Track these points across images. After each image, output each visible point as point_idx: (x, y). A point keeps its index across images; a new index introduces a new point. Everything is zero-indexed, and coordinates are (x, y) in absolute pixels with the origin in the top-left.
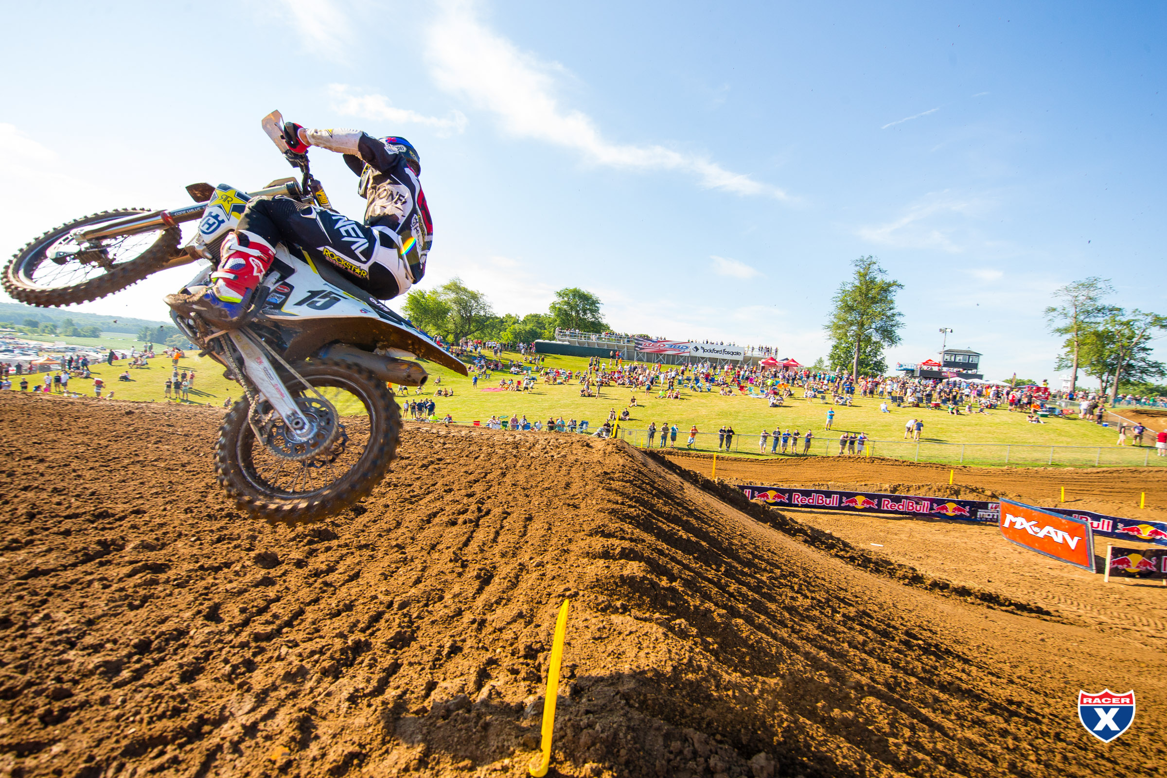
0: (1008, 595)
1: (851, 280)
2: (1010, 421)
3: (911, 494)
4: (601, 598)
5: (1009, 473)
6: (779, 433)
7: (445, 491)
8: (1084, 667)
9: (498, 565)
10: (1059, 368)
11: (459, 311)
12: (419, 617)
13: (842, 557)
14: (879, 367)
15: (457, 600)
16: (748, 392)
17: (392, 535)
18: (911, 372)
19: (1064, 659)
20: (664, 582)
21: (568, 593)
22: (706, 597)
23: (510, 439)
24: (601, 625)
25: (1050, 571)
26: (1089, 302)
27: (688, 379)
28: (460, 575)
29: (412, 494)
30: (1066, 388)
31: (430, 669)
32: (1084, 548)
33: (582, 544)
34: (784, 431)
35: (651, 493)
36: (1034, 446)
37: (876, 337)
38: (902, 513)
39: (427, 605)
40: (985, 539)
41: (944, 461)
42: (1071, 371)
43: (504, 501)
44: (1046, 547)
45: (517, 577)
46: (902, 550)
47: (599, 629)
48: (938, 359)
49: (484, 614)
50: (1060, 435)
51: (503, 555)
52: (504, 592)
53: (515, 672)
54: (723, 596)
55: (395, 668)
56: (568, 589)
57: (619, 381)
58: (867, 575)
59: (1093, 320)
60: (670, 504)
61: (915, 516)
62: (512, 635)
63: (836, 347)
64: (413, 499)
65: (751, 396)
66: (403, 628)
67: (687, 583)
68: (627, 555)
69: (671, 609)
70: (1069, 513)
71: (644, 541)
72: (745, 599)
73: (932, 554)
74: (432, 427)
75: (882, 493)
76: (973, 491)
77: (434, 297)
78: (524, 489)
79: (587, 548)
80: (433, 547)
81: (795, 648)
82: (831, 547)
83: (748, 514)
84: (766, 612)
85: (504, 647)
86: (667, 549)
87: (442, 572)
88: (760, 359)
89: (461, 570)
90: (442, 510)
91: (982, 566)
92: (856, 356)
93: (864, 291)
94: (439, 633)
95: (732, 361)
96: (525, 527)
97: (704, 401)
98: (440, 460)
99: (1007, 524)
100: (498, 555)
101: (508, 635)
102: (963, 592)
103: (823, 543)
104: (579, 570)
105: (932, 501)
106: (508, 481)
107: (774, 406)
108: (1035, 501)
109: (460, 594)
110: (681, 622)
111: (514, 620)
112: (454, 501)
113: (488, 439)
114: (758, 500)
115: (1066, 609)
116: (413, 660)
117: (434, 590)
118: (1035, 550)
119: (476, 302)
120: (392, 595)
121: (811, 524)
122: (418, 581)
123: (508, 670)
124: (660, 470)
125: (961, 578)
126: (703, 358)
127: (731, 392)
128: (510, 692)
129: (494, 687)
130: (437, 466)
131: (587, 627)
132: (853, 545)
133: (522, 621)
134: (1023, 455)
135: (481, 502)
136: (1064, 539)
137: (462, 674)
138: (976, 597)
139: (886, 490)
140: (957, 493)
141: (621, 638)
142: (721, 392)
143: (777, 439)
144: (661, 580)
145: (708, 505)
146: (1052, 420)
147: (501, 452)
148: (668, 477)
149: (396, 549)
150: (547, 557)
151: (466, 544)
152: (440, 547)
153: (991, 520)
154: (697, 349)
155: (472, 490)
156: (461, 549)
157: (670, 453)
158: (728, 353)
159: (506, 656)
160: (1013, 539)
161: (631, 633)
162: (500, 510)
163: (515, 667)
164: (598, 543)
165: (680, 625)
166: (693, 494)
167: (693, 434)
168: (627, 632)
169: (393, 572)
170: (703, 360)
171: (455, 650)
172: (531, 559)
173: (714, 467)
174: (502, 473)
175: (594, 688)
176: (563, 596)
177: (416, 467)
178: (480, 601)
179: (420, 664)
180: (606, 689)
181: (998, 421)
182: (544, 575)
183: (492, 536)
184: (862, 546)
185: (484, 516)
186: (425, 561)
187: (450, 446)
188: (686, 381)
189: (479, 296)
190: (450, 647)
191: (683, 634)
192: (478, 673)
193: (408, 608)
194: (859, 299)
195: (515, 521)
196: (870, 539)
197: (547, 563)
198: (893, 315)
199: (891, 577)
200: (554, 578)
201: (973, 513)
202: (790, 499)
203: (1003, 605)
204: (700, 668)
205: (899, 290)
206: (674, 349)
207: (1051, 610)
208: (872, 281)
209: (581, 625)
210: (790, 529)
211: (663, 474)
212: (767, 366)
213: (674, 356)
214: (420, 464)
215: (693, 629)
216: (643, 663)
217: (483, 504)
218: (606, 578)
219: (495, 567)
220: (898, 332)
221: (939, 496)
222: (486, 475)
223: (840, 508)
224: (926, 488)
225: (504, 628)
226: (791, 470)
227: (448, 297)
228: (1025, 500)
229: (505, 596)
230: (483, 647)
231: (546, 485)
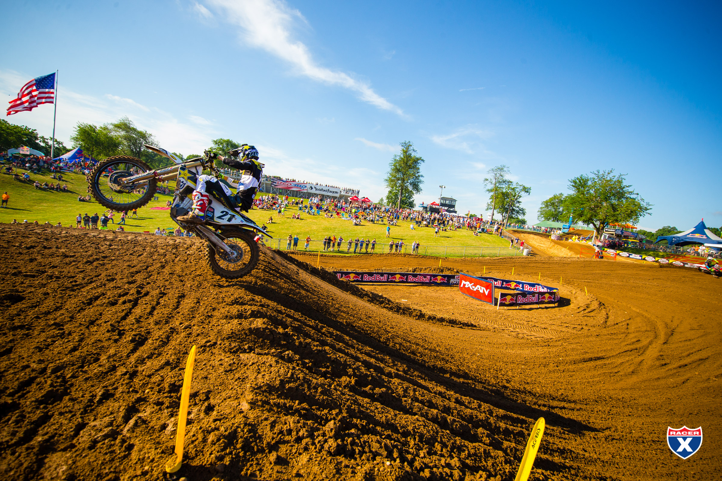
0: (460, 320)
1: (399, 154)
2: (466, 235)
3: (422, 273)
4: (233, 345)
5: (466, 260)
6: (358, 240)
7: (108, 280)
8: (487, 349)
9: (151, 331)
10: (487, 209)
11: (129, 146)
12: (73, 377)
13: (387, 308)
14: (411, 205)
15: (111, 360)
16: (341, 216)
17: (50, 317)
18: (425, 208)
19: (480, 347)
20: (281, 330)
21: (208, 344)
22: (307, 335)
23: (171, 242)
24: (232, 362)
25: (477, 306)
26: (501, 177)
27: (306, 207)
28: (116, 341)
29: (74, 283)
30: (489, 219)
31: (81, 414)
32: (490, 294)
33: (222, 311)
34: (361, 240)
35: (276, 276)
36: (475, 247)
37: (410, 188)
38: (417, 283)
39: (82, 367)
40: (452, 294)
41: (437, 255)
42: (492, 211)
43: (162, 285)
44: (477, 295)
45: (168, 338)
46: (416, 302)
47: (230, 365)
48: (438, 202)
49: (136, 367)
50: (485, 242)
51: (157, 323)
52: (155, 349)
53: (159, 404)
54: (318, 335)
55: (45, 419)
56: (209, 341)
57: (260, 206)
58: (399, 316)
59: (501, 186)
60: (289, 283)
61: (423, 284)
62: (160, 378)
63: (390, 192)
64: (75, 288)
65: (343, 219)
66: (55, 387)
67: (294, 329)
68: (255, 315)
69: (282, 346)
70: (486, 278)
71: (268, 306)
72: (331, 334)
73: (430, 303)
74: (100, 234)
75: (409, 273)
76: (449, 270)
77: (105, 132)
78: (179, 276)
79: (226, 313)
80: (92, 323)
81: (357, 359)
82: (382, 303)
83: (337, 287)
84: (343, 341)
85: (153, 388)
86: (284, 309)
87: (99, 340)
88: (349, 196)
89: (117, 337)
90: (104, 294)
91: (451, 307)
92: (400, 198)
93: (405, 161)
94: (92, 386)
95: (333, 197)
96: (179, 302)
97: (315, 221)
98: (105, 257)
99: (462, 286)
100: (152, 324)
101: (156, 379)
102: (442, 320)
103: (378, 301)
104: (219, 328)
105: (431, 275)
106: (166, 271)
107: (356, 225)
108: (474, 273)
109: (115, 354)
110: (289, 353)
111: (162, 368)
112: (116, 288)
113: (152, 242)
114: (344, 279)
115: (482, 324)
116: (63, 410)
117: (90, 355)
118: (472, 297)
119: (145, 140)
120: (46, 363)
121: (372, 292)
122: (75, 349)
123: (154, 404)
124: (285, 262)
125: (441, 313)
126: (315, 194)
127: (332, 216)
128: (155, 419)
129: (140, 417)
130: (101, 262)
131: (221, 365)
132: (392, 300)
133: (169, 367)
134: (471, 251)
135: (141, 287)
136: (484, 291)
137: (112, 413)
138: (447, 322)
139: (410, 271)
140: (442, 271)
141: (246, 368)
142: (326, 216)
143: (357, 244)
144: (277, 328)
145: (313, 282)
146: (483, 235)
147: (162, 251)
148: (289, 266)
149: (54, 327)
150: (195, 321)
151: (124, 318)
152: (99, 322)
153: (456, 284)
154: (312, 188)
155: (134, 278)
156: (119, 322)
157: (293, 253)
158: (331, 192)
159: (153, 394)
160: (464, 293)
161: (253, 364)
162: (157, 291)
163: (160, 400)
164: (235, 310)
165: (288, 354)
166: (305, 276)
167: (308, 241)
168: (251, 363)
169: (49, 345)
170: (316, 195)
171: (107, 396)
172: (181, 324)
173: (318, 261)
174: (162, 266)
175: (222, 404)
176: (205, 346)
177: (80, 264)
178: (133, 359)
179: (70, 412)
180: (232, 403)
181: (461, 234)
182: (190, 334)
183: (148, 310)
184: (397, 301)
185: (143, 297)
186: (83, 334)
187: (116, 247)
188: (304, 208)
189: (147, 136)
190: (101, 396)
191: (290, 360)
192: (127, 410)
193: (62, 371)
194: (403, 165)
195: (170, 299)
196: (402, 297)
197: (194, 325)
198: (419, 176)
199: (410, 316)
200: (198, 335)
201: (448, 281)
202: (362, 278)
203: (458, 324)
204: (299, 378)
205: (422, 162)
206: (297, 188)
207: (476, 324)
208: (410, 156)
209: (217, 363)
210: (361, 295)
211: (286, 264)
212: (353, 201)
213: (297, 191)
214: (85, 260)
215: (296, 356)
216: (260, 380)
217: (142, 288)
218: (239, 331)
219: (149, 333)
220: (421, 186)
221: (434, 273)
222: (148, 267)
223: (388, 282)
224: (429, 269)
225: (153, 374)
226: (363, 262)
227: (119, 134)
228: (470, 273)
229: (156, 352)
230: (133, 391)
231: (198, 273)
